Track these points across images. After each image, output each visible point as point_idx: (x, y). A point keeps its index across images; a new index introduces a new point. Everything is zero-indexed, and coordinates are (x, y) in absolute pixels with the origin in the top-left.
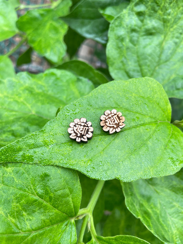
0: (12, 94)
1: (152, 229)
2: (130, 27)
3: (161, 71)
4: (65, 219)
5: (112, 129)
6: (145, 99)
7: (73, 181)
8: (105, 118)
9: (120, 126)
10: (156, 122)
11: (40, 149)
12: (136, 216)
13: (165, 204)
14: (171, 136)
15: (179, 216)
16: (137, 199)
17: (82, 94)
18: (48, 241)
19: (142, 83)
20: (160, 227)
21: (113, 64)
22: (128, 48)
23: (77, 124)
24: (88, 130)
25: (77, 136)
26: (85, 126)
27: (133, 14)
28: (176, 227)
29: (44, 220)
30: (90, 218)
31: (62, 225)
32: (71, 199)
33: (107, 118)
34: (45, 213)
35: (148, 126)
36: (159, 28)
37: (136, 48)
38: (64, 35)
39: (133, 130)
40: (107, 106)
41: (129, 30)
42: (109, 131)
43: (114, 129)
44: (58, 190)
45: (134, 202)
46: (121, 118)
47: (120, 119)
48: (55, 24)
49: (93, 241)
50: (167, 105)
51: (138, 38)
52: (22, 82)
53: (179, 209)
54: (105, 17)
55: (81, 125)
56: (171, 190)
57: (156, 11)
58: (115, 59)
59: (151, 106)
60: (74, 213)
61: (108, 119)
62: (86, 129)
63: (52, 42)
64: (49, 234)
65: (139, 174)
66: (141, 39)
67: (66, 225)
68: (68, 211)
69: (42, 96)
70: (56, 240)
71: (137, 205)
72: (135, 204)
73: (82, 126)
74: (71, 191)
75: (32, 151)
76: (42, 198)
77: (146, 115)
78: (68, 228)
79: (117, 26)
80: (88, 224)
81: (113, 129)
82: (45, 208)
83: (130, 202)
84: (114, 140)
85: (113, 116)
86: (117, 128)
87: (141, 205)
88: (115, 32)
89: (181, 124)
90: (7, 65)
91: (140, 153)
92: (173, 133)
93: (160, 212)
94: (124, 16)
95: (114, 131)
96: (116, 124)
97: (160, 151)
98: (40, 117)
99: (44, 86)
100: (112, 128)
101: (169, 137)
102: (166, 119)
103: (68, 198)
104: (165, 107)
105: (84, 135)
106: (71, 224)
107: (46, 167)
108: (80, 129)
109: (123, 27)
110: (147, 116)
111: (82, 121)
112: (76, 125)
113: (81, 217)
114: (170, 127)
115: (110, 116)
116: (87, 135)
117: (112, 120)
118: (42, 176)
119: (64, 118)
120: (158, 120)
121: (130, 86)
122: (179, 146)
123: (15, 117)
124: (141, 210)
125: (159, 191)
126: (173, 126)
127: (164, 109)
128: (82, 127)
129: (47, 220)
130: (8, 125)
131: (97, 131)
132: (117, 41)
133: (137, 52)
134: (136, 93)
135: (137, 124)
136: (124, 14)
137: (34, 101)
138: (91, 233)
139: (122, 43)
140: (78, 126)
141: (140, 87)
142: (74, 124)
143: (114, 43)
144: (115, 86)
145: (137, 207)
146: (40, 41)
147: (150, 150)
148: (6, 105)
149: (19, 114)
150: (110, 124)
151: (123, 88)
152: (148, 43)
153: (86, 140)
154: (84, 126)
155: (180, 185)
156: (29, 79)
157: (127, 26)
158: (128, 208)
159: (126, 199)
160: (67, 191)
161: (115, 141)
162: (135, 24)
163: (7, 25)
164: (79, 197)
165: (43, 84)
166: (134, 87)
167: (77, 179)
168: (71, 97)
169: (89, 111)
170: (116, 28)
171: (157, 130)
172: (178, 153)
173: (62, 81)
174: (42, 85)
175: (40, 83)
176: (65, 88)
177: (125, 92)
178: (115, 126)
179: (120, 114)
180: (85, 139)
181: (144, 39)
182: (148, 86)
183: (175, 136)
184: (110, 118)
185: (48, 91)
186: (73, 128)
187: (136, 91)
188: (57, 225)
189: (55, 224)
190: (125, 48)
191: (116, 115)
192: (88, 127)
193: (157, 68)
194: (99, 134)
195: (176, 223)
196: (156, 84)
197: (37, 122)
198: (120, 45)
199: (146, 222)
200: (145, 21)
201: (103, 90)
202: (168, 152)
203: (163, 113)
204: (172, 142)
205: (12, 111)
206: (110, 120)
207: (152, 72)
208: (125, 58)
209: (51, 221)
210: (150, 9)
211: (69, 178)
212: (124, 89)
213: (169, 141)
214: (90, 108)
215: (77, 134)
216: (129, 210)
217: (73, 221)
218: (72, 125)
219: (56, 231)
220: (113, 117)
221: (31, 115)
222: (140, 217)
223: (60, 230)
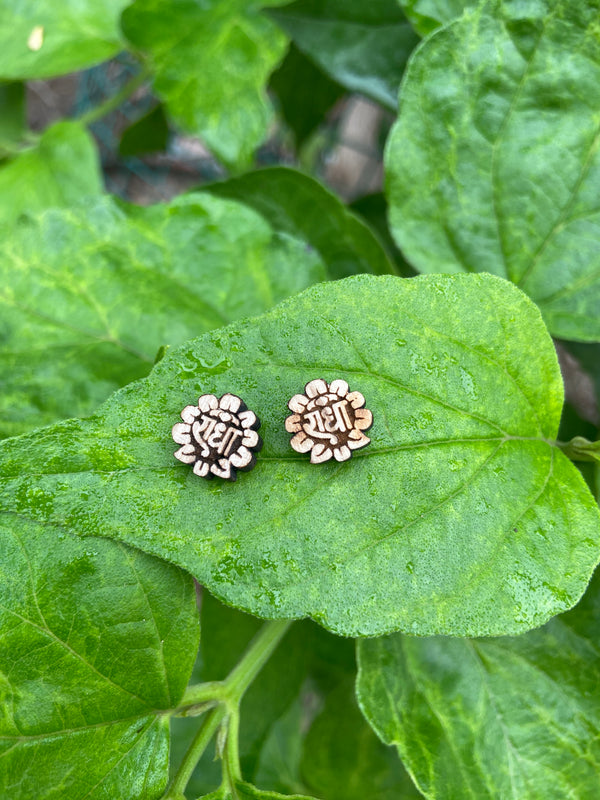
0: (57, 266)
1: (432, 788)
2: (482, 74)
3: (573, 242)
4: (139, 712)
5: (320, 448)
6: (469, 353)
7: (173, 600)
8: (306, 406)
9: (350, 443)
10: (493, 440)
11: (77, 477)
12: (385, 737)
13: (503, 707)
14: (542, 496)
15: (546, 752)
16: (405, 675)
17: (280, 293)
18: (68, 773)
19: (467, 294)
20: (468, 781)
21: (405, 197)
22: (464, 147)
23: (207, 414)
24: (240, 438)
25: (199, 457)
26: (234, 426)
27: (498, 27)
28: (527, 787)
29: (63, 707)
30: (230, 718)
31: (124, 729)
32: (159, 654)
33: (311, 406)
34: (69, 685)
35: (459, 448)
36: (585, 86)
37: (494, 147)
38: (272, 70)
39: (403, 458)
40: (325, 362)
41: (477, 83)
42: (309, 453)
43: (329, 450)
44: (117, 622)
45: (390, 686)
46: (358, 414)
47: (353, 418)
48: (248, 29)
49: (221, 793)
50: (550, 381)
51: (507, 113)
52: (93, 228)
53: (553, 730)
54: (414, 21)
55: (219, 420)
56: (533, 663)
57: (581, 26)
58: (413, 181)
59: (485, 379)
60: (169, 700)
61: (313, 410)
62: (232, 434)
63: (229, 91)
64: (74, 752)
65: (395, 615)
66: (517, 118)
67: (138, 732)
68: (148, 690)
69: (150, 283)
70: (97, 771)
71: (397, 699)
72: (390, 696)
73: (221, 421)
74: (165, 630)
75: (48, 482)
76: (64, 639)
77: (461, 409)
78: (143, 742)
79: (434, 65)
80: (219, 735)
81: (325, 450)
82: (71, 670)
83: (373, 688)
84: (329, 483)
85: (335, 402)
86: (338, 446)
87: (416, 699)
88: (426, 84)
89: (591, 453)
90: (79, 155)
91: (414, 540)
92: (552, 484)
93: (483, 730)
94: (462, 32)
95: (328, 455)
96: (338, 432)
97: (489, 544)
98: (133, 355)
99: (162, 250)
100: (323, 446)
101: (531, 499)
102: (538, 429)
103: (150, 649)
104: (541, 387)
105: (222, 456)
106: (156, 727)
107: (90, 540)
108: (213, 432)
109: (457, 71)
110: (462, 413)
111: (224, 405)
112: (203, 417)
113: (196, 711)
114: (549, 462)
115: (323, 401)
116: (233, 456)
117: (326, 418)
118: (71, 568)
119: (174, 384)
120: (502, 432)
121: (420, 300)
122: (564, 536)
123: (51, 342)
124: (409, 716)
125: (489, 659)
126: (561, 457)
127: (535, 395)
128: (222, 427)
129: (74, 709)
130: (24, 368)
131: (275, 446)
132: (430, 118)
133: (497, 166)
134: (437, 326)
135: (419, 439)
136: (466, 23)
137: (120, 298)
138: (225, 767)
139: (446, 127)
140: (209, 423)
141: (456, 307)
142: (197, 413)
143: (418, 125)
144: (367, 293)
145: (397, 706)
146: (194, 82)
147: (451, 536)
148: (31, 300)
149: (65, 336)
150: (317, 429)
151: (391, 304)
152: (538, 136)
153: (226, 475)
154: (229, 424)
155: (569, 653)
156: (118, 219)
157: (471, 67)
158: (361, 706)
159: (359, 676)
160: (150, 627)
161: (331, 488)
162: (500, 64)
163: (95, 21)
164: (187, 653)
165: (161, 242)
166: (432, 305)
167: (188, 594)
168: (244, 296)
169: (260, 370)
170: (429, 71)
171: (490, 466)
172: (550, 561)
173: (223, 237)
174: (155, 246)
175: (150, 235)
176: (228, 265)
177: (396, 317)
178: (334, 441)
179: (358, 400)
180: (224, 470)
181: (528, 119)
182: (488, 307)
183: (556, 498)
184: (320, 408)
185: (171, 268)
186: (192, 425)
187: (438, 320)
188: (108, 729)
189: (101, 722)
190: (453, 146)
191: (345, 402)
192: (242, 429)
193: (561, 228)
194: (280, 457)
195: (530, 775)
196: (519, 303)
197: (117, 369)
198: (439, 134)
199: (415, 762)
200: (538, 54)
201: (321, 304)
202: (515, 553)
203: (529, 408)
204: (539, 520)
205: (49, 320)
206: (318, 416)
207: (539, 240)
208: (451, 180)
209: (85, 713)
210: (562, 15)
211: (162, 586)
212: (396, 308)
213: (528, 511)
214: (265, 361)
215: (199, 448)
216: (365, 714)
217: (165, 719)
218: (189, 413)
219: (101, 743)
220: (334, 406)
221: (105, 343)
222: (399, 743)
223: (117, 744)
